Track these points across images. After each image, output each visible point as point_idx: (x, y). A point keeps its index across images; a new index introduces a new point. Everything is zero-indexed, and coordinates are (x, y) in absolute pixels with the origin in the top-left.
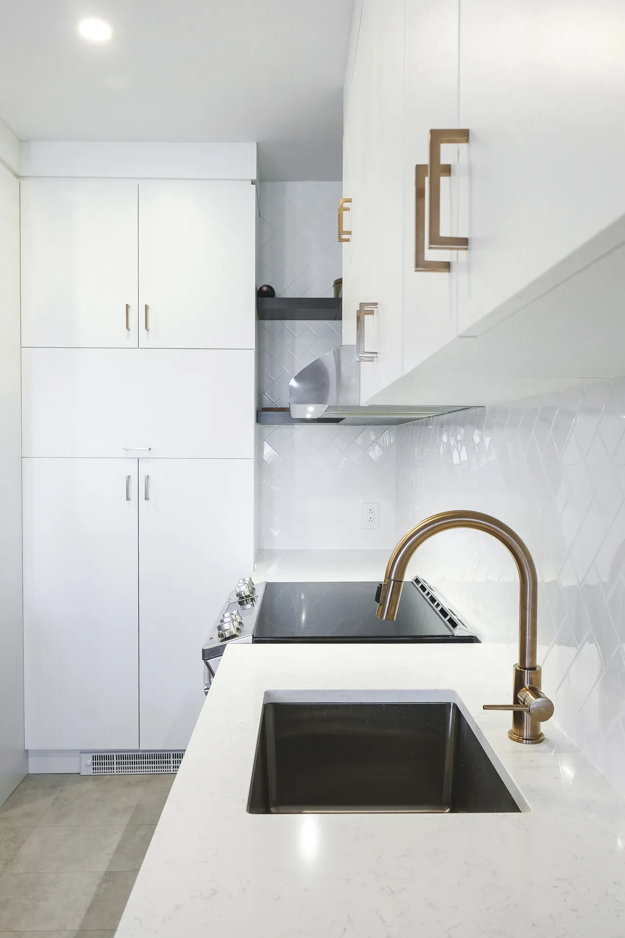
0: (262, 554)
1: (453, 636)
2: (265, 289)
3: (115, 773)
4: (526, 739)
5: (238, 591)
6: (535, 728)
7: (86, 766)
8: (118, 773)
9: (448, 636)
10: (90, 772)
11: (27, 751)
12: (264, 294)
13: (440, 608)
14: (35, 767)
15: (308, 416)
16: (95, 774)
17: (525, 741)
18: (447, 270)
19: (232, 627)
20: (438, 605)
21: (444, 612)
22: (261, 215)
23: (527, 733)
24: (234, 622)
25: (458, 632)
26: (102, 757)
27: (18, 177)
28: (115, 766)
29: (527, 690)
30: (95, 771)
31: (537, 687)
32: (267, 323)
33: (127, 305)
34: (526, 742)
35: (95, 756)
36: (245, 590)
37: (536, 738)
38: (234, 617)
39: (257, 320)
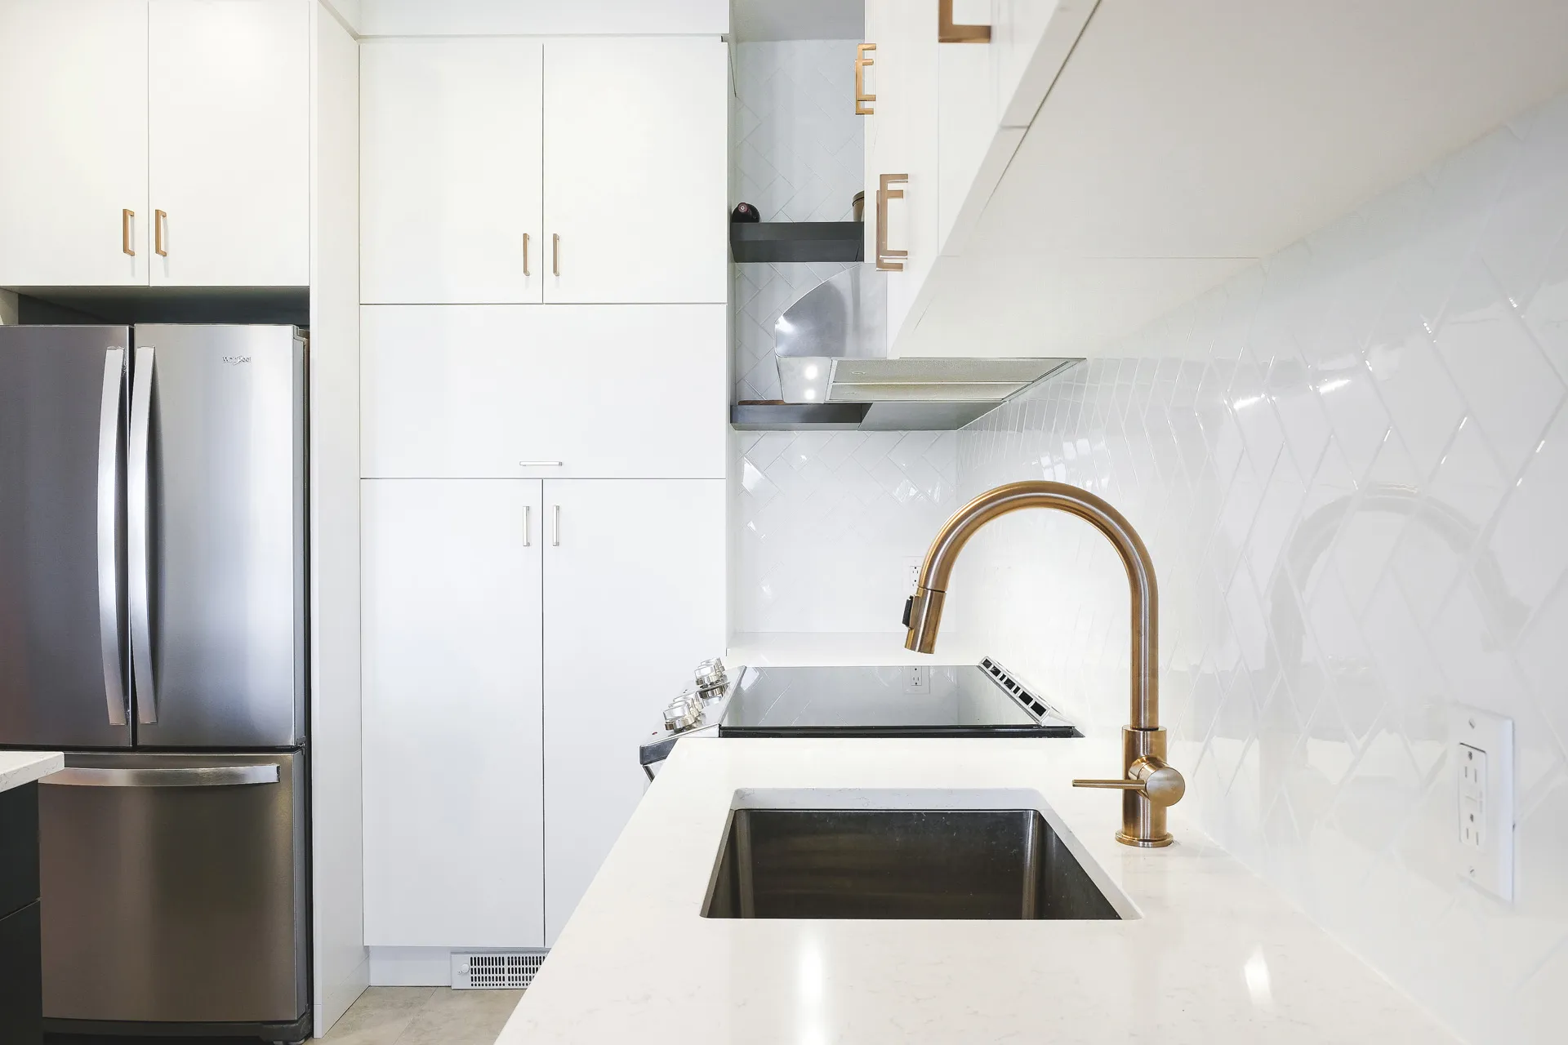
0: (738, 636)
1: (1039, 726)
2: (743, 209)
3: (507, 986)
4: (1144, 841)
5: (699, 676)
6: (1158, 822)
7: (459, 974)
8: (511, 987)
9: (1031, 726)
10: (467, 984)
11: (367, 949)
12: (742, 218)
13: (1020, 692)
14: (380, 975)
15: (810, 396)
16: (474, 987)
17: (1141, 843)
18: (987, 40)
19: (686, 713)
20: (1018, 689)
21: (1026, 698)
22: (737, 95)
23: (1145, 828)
24: (691, 709)
25: (1046, 721)
26: (484, 961)
27: (356, 37)
28: (506, 975)
29: (1143, 761)
30: (474, 983)
31: (1159, 757)
32: (748, 267)
33: (525, 235)
34: (1144, 844)
35: (475, 958)
36: (709, 674)
37: (1160, 839)
38: (690, 702)
39: (732, 262)
